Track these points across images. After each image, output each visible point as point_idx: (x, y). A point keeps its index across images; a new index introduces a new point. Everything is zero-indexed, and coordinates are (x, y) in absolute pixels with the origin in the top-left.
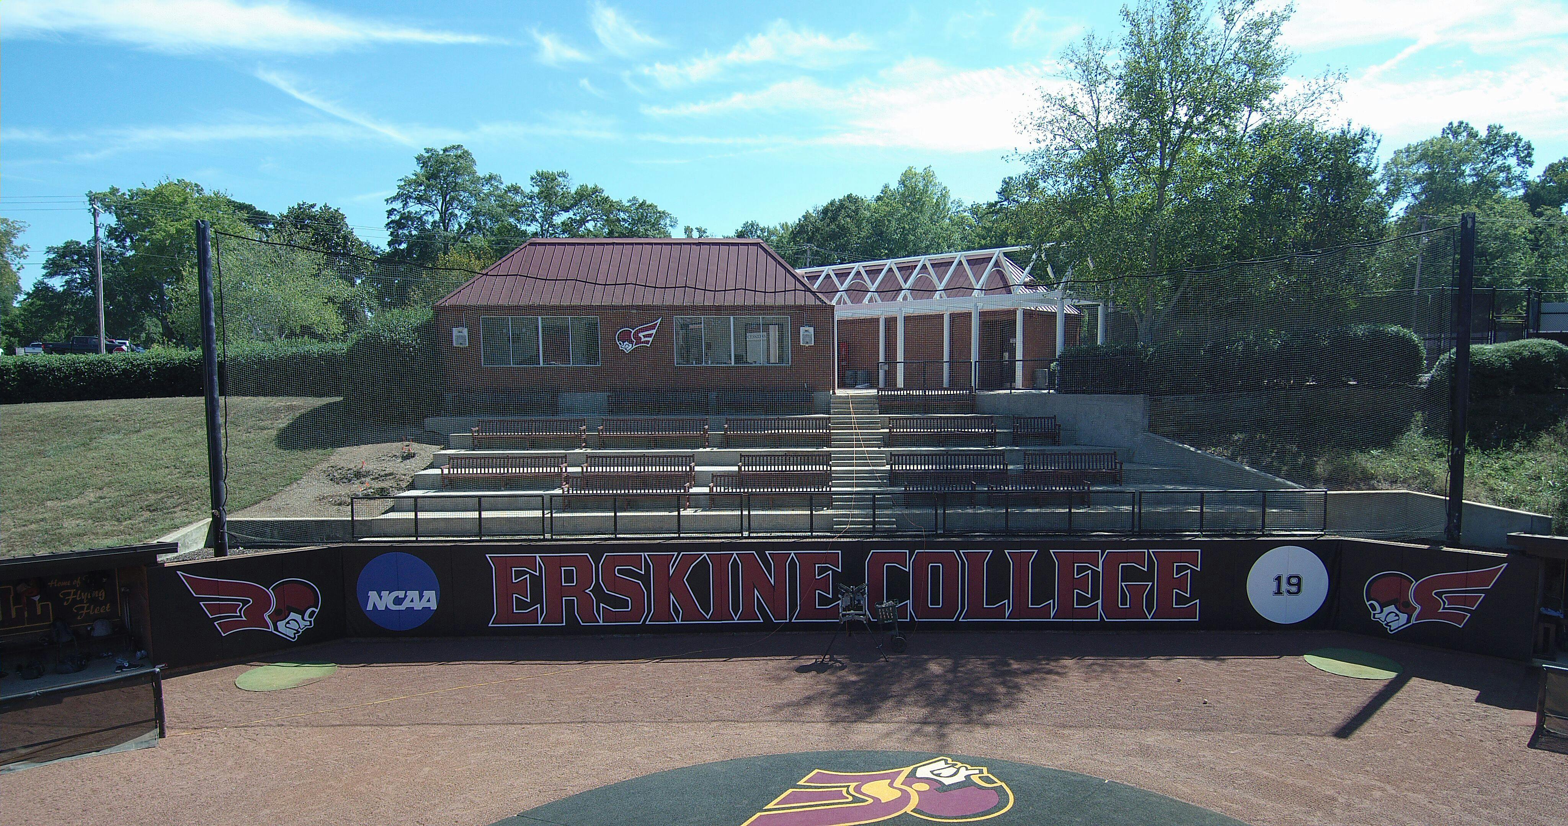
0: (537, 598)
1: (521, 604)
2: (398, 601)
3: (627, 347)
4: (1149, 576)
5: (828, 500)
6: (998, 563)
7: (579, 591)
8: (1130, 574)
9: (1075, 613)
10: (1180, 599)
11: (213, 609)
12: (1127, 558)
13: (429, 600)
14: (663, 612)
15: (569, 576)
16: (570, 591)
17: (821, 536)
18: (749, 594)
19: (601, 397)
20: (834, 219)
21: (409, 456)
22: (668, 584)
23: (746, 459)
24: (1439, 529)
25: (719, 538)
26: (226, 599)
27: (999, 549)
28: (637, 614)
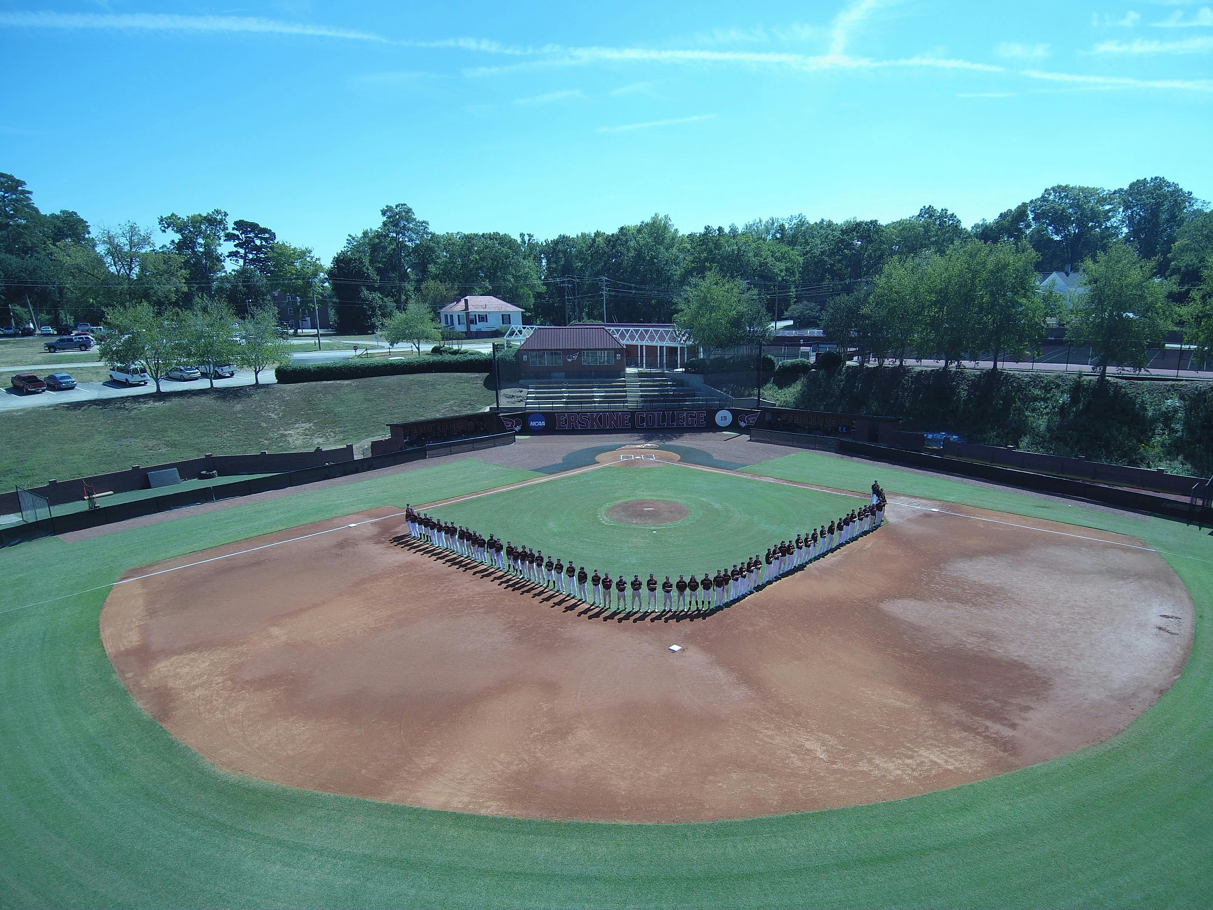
0: (566, 423)
1: (563, 424)
2: (537, 424)
3: (570, 360)
4: (695, 417)
5: (627, 402)
6: (664, 414)
7: (575, 421)
8: (691, 417)
9: (680, 425)
10: (702, 422)
11: (506, 424)
12: (690, 413)
13: (544, 423)
14: (592, 426)
15: (573, 418)
16: (572, 422)
17: (626, 409)
18: (611, 422)
19: (563, 374)
20: (614, 246)
21: (521, 391)
22: (594, 420)
23: (606, 392)
24: (755, 406)
25: (604, 410)
26: (507, 423)
27: (664, 412)
28: (587, 426)
